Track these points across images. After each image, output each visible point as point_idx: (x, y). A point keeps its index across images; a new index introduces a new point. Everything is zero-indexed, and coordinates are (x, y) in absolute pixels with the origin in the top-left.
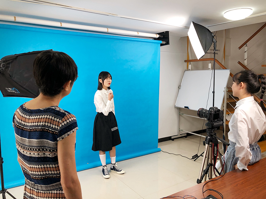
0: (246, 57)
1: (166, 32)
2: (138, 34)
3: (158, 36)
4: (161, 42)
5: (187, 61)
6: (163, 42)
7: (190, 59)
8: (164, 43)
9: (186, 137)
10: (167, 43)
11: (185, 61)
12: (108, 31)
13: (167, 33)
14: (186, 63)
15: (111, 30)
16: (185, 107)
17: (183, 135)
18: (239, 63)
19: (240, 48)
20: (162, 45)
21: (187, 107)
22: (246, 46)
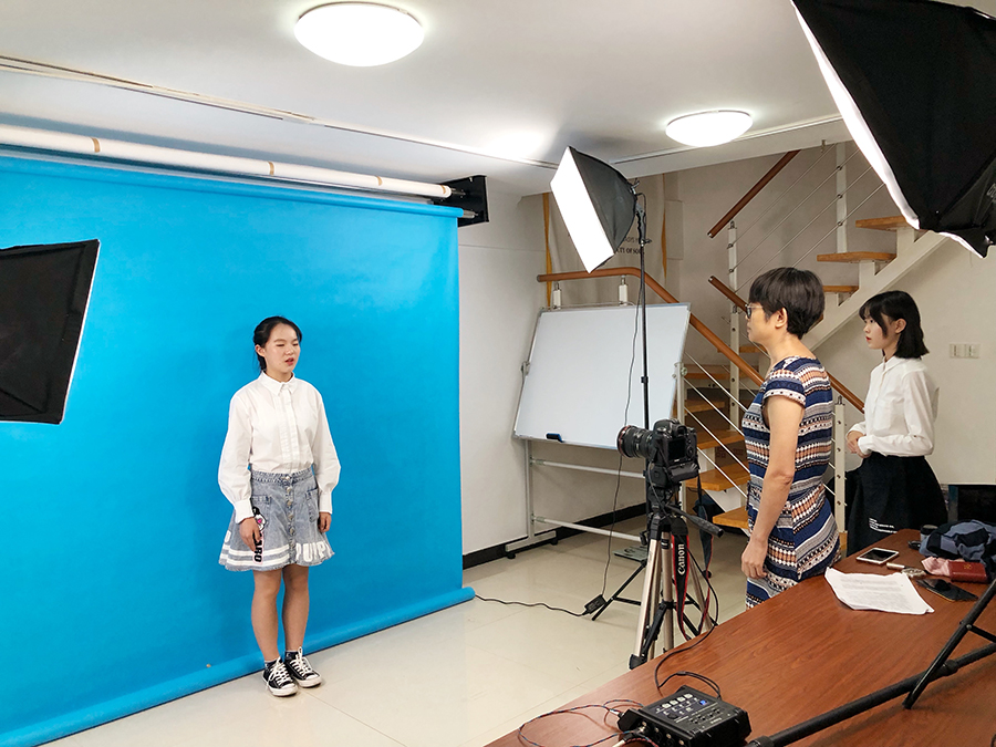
0: (733, 262)
1: (474, 177)
2: (380, 184)
3: (447, 192)
4: (461, 213)
5: (547, 278)
6: (468, 212)
7: (557, 270)
8: (471, 215)
9: (556, 544)
10: (482, 217)
11: (541, 278)
12: (272, 172)
13: (479, 180)
14: (543, 286)
15: (283, 170)
16: (549, 436)
17: (546, 537)
18: (715, 281)
19: (714, 232)
20: (462, 222)
21: (557, 437)
22: (733, 227)
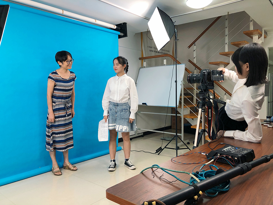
0: (195, 56)
1: (123, 23)
2: (96, 21)
3: (115, 27)
4: (119, 33)
5: (142, 59)
6: (122, 33)
8: (122, 34)
10: (125, 35)
11: (140, 59)
12: (63, 13)
13: (125, 24)
15: (66, 13)
16: (143, 104)
17: (140, 135)
18: (190, 61)
19: (190, 47)
20: (120, 37)
21: (145, 104)
22: (195, 45)
